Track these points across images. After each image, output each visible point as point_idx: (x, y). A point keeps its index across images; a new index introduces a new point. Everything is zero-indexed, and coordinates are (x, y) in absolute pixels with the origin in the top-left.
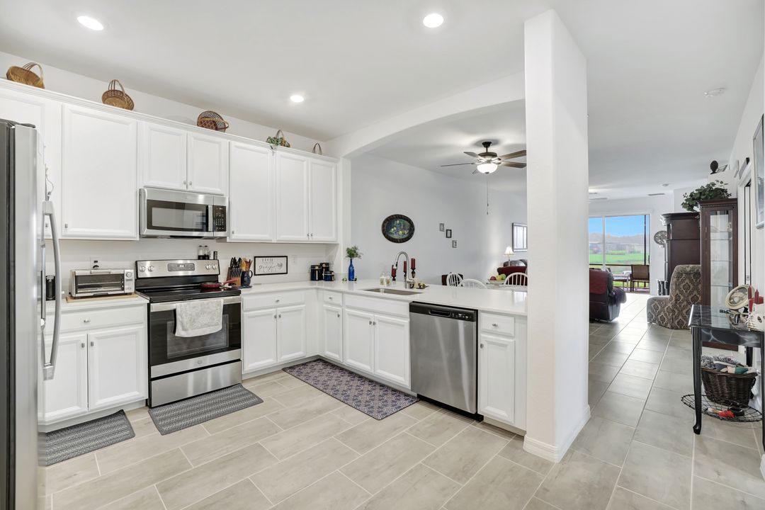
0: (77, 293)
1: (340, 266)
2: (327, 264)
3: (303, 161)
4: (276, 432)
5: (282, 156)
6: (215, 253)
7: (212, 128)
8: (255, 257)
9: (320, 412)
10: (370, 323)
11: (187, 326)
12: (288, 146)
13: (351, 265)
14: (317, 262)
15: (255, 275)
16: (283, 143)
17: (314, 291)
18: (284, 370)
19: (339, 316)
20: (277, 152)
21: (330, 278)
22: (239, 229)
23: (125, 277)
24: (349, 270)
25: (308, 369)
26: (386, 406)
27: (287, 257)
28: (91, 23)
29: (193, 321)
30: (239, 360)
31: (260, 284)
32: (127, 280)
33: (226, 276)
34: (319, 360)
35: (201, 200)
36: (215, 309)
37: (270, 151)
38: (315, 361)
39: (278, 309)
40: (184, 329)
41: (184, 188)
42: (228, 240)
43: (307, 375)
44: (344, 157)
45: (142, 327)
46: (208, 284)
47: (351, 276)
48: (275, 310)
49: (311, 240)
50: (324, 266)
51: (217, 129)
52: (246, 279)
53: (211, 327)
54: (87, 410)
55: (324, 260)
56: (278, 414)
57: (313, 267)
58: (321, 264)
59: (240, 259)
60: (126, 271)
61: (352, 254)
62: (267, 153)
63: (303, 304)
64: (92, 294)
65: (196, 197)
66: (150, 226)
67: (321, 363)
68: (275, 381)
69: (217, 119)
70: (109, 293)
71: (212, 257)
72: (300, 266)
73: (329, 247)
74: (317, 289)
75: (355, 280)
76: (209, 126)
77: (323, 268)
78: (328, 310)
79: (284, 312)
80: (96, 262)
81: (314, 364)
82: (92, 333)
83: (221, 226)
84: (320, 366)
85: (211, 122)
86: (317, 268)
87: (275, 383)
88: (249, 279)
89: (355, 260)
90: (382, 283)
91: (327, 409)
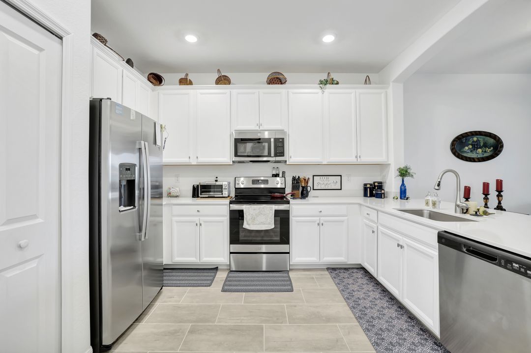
0: (201, 195)
1: (392, 186)
2: (381, 183)
3: (351, 93)
4: (282, 323)
5: (330, 93)
6: (284, 173)
7: (278, 84)
8: (314, 176)
9: (329, 319)
10: (398, 245)
11: (250, 222)
12: (337, 83)
13: (403, 184)
14: (370, 181)
15: (313, 189)
16: (333, 82)
17: (357, 206)
18: (328, 269)
19: (373, 232)
20: (326, 90)
21: (380, 196)
22: (294, 154)
23: (223, 187)
24: (401, 189)
25: (346, 275)
26: (400, 345)
27: (341, 176)
28: (191, 39)
29: (254, 219)
30: (289, 253)
31: (317, 197)
32: (224, 189)
33: (291, 190)
34: (362, 269)
35: (266, 135)
36: (269, 212)
37: (320, 91)
38: (357, 269)
39: (321, 218)
40: (248, 224)
41: (257, 128)
42: (287, 163)
43: (342, 281)
44: (393, 82)
45: (226, 218)
46: (276, 194)
47: (403, 194)
48: (318, 218)
49: (360, 161)
50: (376, 184)
51: (282, 84)
52: (305, 192)
53: (266, 225)
54: (199, 261)
55: (378, 179)
56: (295, 306)
57: (365, 185)
58: (374, 183)
59: (299, 177)
60: (224, 183)
61: (404, 173)
62: (317, 93)
63: (346, 216)
64: (207, 196)
65: (264, 133)
66: (236, 155)
67: (362, 272)
68: (314, 276)
69: (280, 77)
70: (215, 196)
71: (281, 175)
72: (355, 184)
73: (382, 167)
74: (360, 205)
75: (407, 199)
76: (274, 83)
77: (375, 186)
78: (366, 225)
79: (326, 222)
80: (217, 178)
81: (355, 271)
82: (202, 218)
83: (281, 153)
84: (360, 274)
85: (276, 80)
86: (368, 186)
87: (313, 278)
88: (308, 192)
89: (406, 179)
90: (427, 204)
91: (336, 319)
